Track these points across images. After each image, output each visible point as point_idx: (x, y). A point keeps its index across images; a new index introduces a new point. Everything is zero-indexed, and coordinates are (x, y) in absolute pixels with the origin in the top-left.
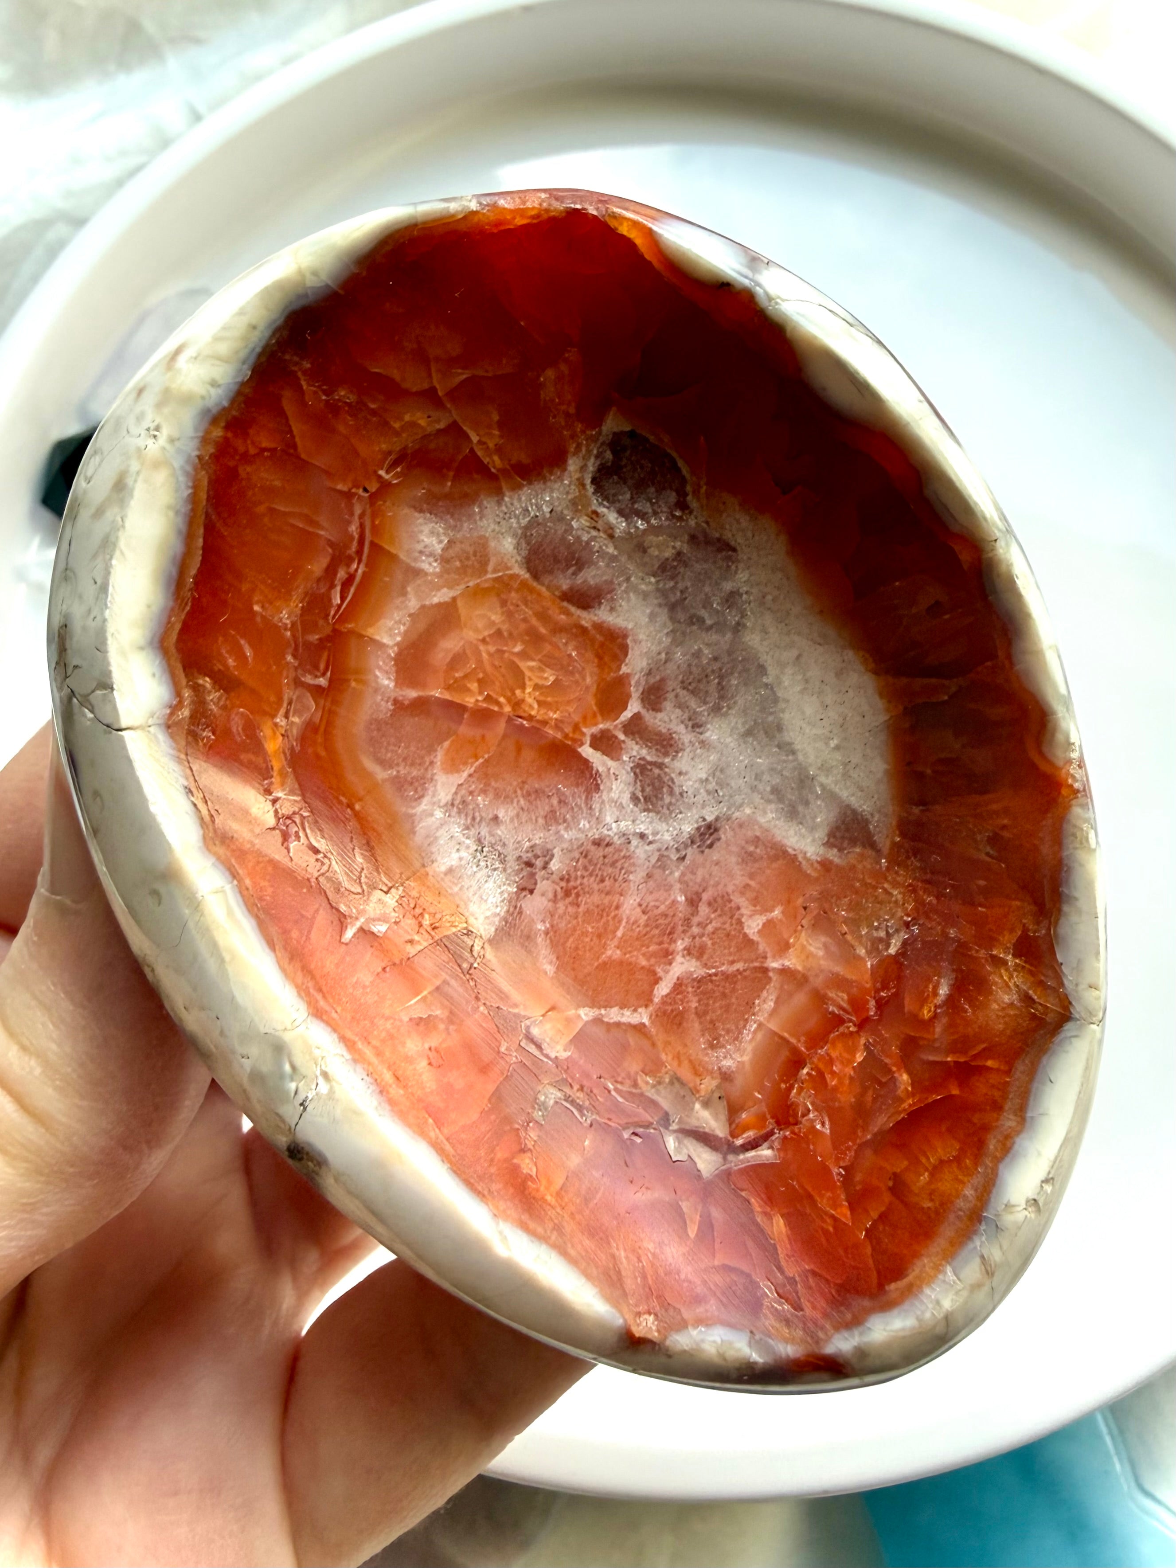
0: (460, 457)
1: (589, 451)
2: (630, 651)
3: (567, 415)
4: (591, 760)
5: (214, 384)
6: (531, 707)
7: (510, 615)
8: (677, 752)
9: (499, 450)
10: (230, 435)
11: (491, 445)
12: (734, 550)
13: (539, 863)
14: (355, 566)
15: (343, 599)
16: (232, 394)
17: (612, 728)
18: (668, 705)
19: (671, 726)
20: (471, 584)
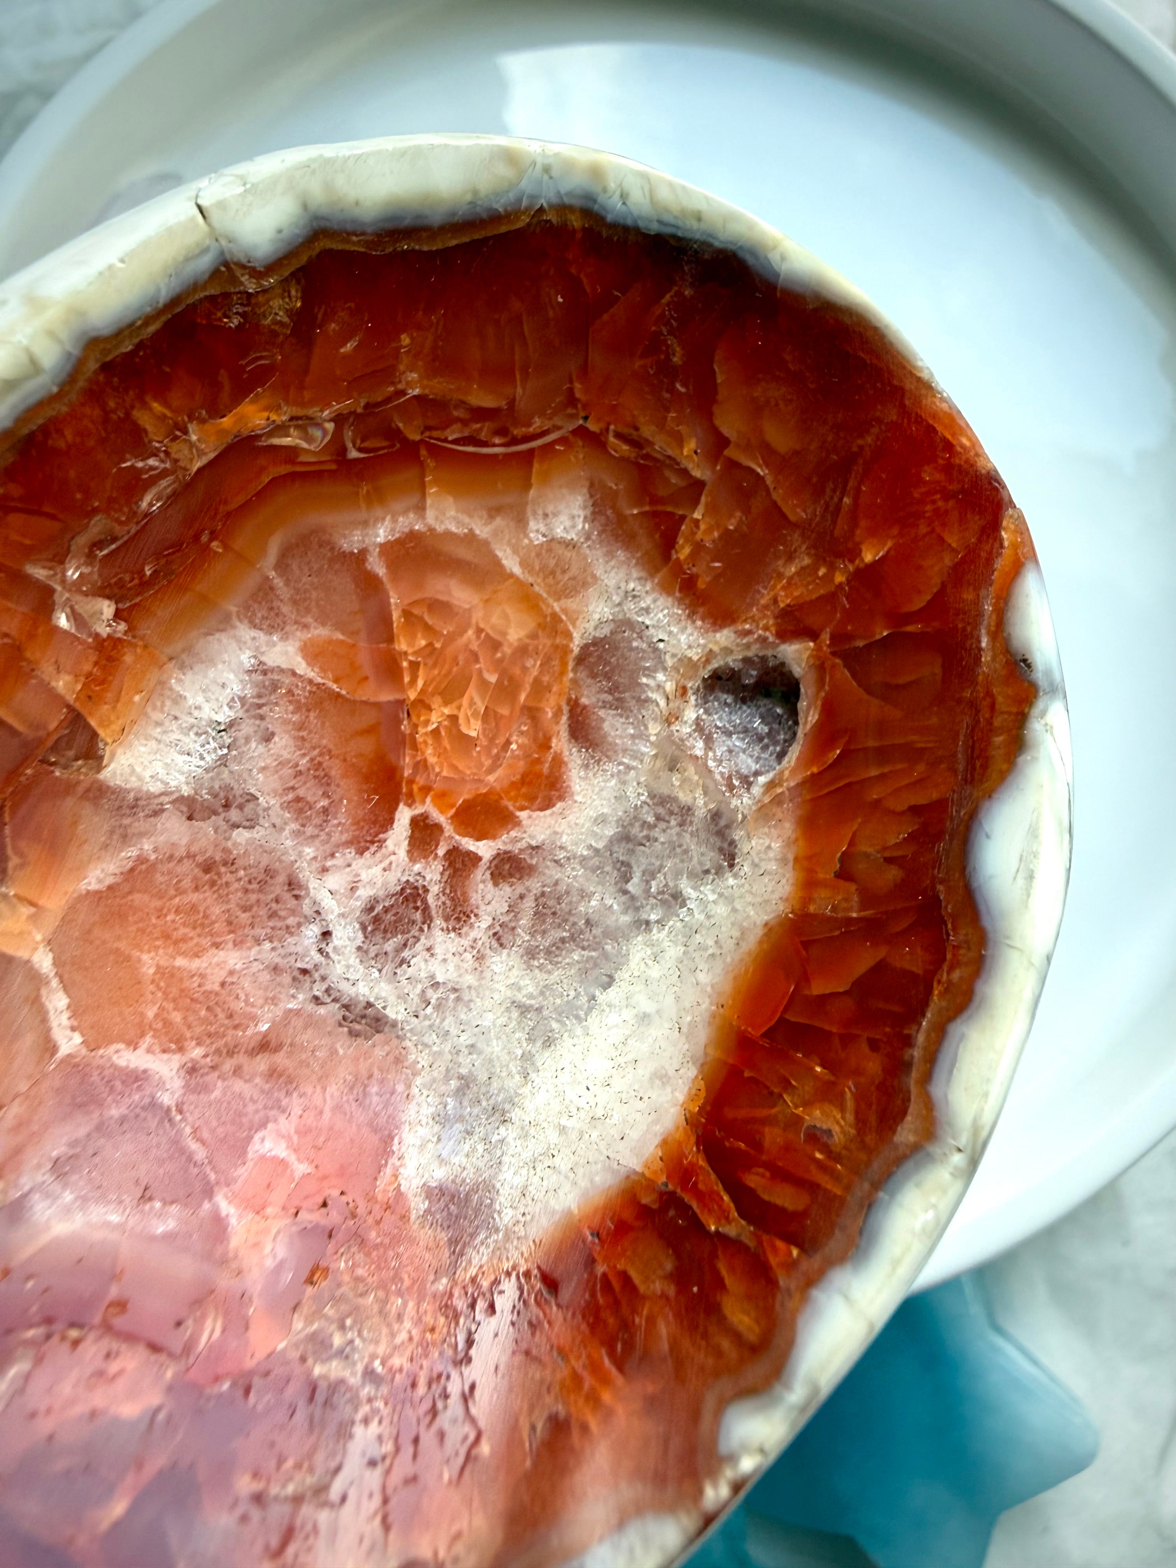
0: (669, 509)
1: (748, 646)
2: (548, 812)
3: (775, 601)
4: (395, 825)
5: (624, 197)
6: (427, 722)
7: (522, 651)
8: (454, 929)
9: (698, 547)
10: (579, 235)
11: (699, 536)
12: (731, 866)
13: (234, 815)
14: (497, 441)
15: (456, 442)
16: (622, 221)
17: (447, 834)
18: (506, 890)
19: (483, 907)
20: (537, 588)
